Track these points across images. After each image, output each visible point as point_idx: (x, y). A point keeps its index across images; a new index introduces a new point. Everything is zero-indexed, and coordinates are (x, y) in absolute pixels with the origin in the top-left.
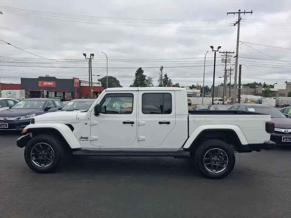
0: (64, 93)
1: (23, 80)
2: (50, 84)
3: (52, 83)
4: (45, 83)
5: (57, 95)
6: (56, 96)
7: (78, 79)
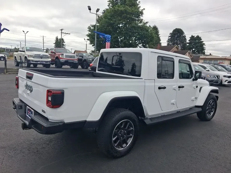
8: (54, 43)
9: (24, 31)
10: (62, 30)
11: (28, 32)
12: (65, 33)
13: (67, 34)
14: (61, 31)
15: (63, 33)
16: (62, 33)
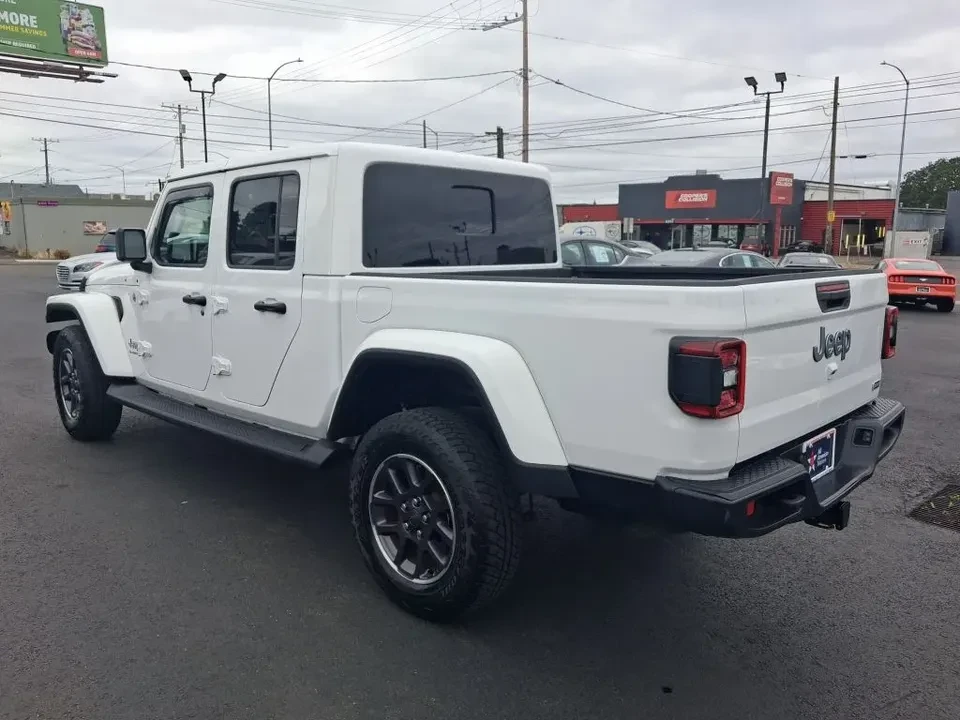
0: (742, 227)
1: (625, 189)
2: (700, 197)
3: (706, 195)
4: (685, 198)
5: (720, 236)
6: (715, 236)
7: (790, 176)
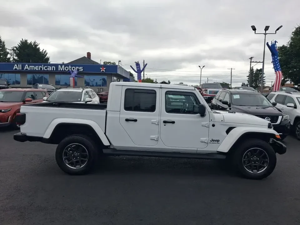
8: (247, 76)
9: (200, 67)
10: (251, 58)
11: (204, 66)
12: (256, 62)
13: (258, 62)
14: (250, 60)
15: (253, 62)
16: (251, 62)
